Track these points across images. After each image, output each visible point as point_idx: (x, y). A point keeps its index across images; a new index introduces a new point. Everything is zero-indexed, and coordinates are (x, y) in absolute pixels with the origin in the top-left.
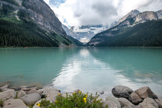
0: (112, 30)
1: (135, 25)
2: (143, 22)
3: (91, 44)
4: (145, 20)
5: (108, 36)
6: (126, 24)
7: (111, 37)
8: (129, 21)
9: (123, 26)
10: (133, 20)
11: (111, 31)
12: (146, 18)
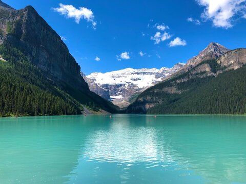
0: (178, 81)
1: (221, 72)
2: (236, 67)
3: (137, 107)
4: (239, 63)
5: (169, 92)
6: (204, 70)
7: (176, 94)
8: (208, 65)
9: (198, 74)
10: (217, 64)
11: (175, 83)
12: (240, 60)
